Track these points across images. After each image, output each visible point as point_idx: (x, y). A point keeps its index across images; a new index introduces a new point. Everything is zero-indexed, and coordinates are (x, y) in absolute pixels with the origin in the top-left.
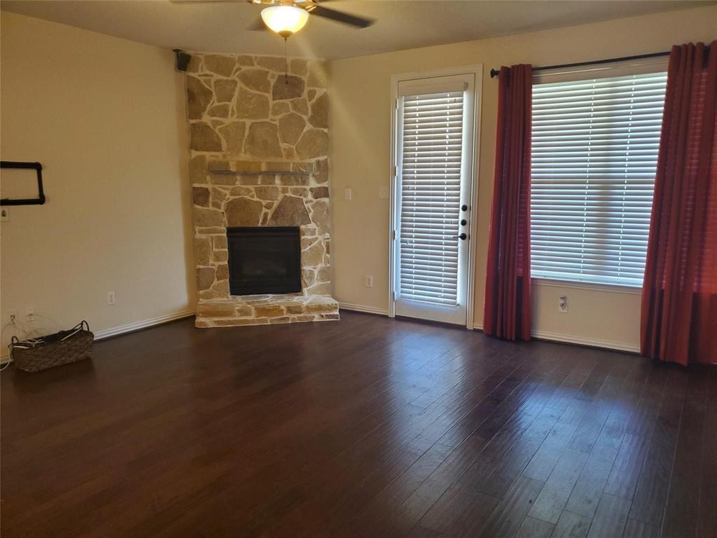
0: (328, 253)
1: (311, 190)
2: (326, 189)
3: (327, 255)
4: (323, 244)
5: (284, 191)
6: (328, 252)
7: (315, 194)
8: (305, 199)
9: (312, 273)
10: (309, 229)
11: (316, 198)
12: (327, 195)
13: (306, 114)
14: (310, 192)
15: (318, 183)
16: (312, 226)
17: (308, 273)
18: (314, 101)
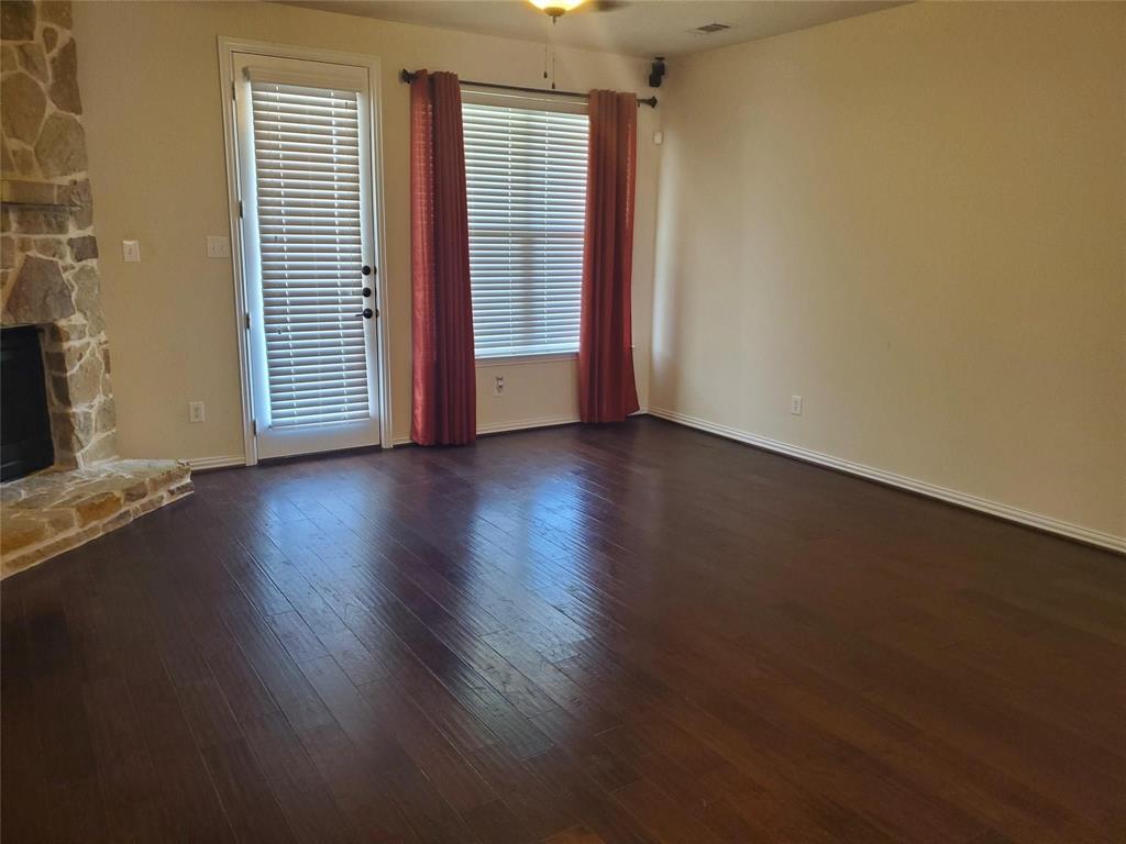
0: (109, 372)
1: (71, 242)
2: (93, 240)
3: (107, 375)
4: (99, 356)
5: (24, 246)
6: (108, 370)
7: (78, 253)
8: (61, 263)
9: (87, 416)
10: (75, 326)
11: (79, 260)
12: (95, 254)
13: (44, 78)
14: (68, 249)
15: (80, 228)
16: (77, 319)
17: (82, 419)
18: (55, 52)
